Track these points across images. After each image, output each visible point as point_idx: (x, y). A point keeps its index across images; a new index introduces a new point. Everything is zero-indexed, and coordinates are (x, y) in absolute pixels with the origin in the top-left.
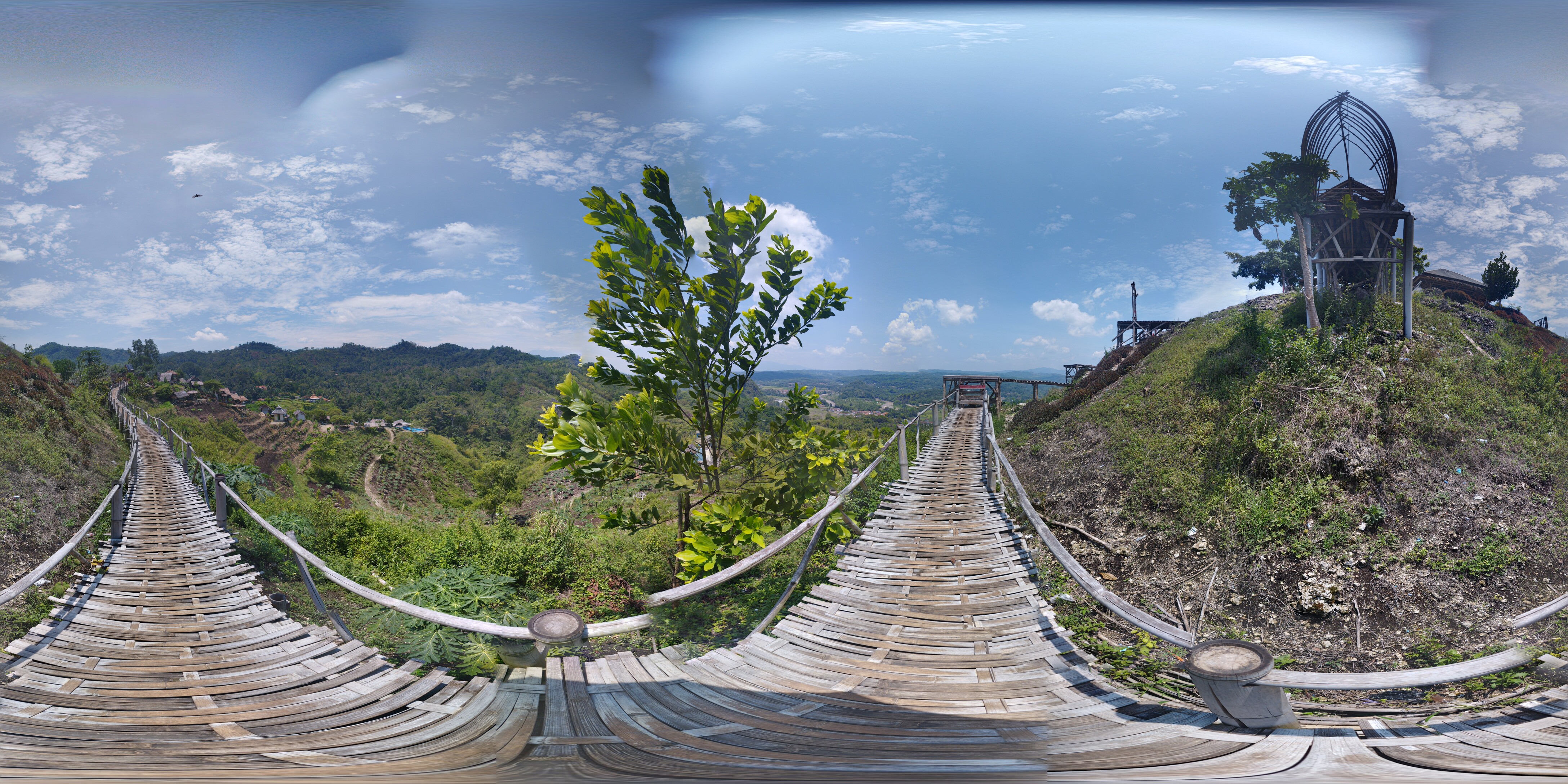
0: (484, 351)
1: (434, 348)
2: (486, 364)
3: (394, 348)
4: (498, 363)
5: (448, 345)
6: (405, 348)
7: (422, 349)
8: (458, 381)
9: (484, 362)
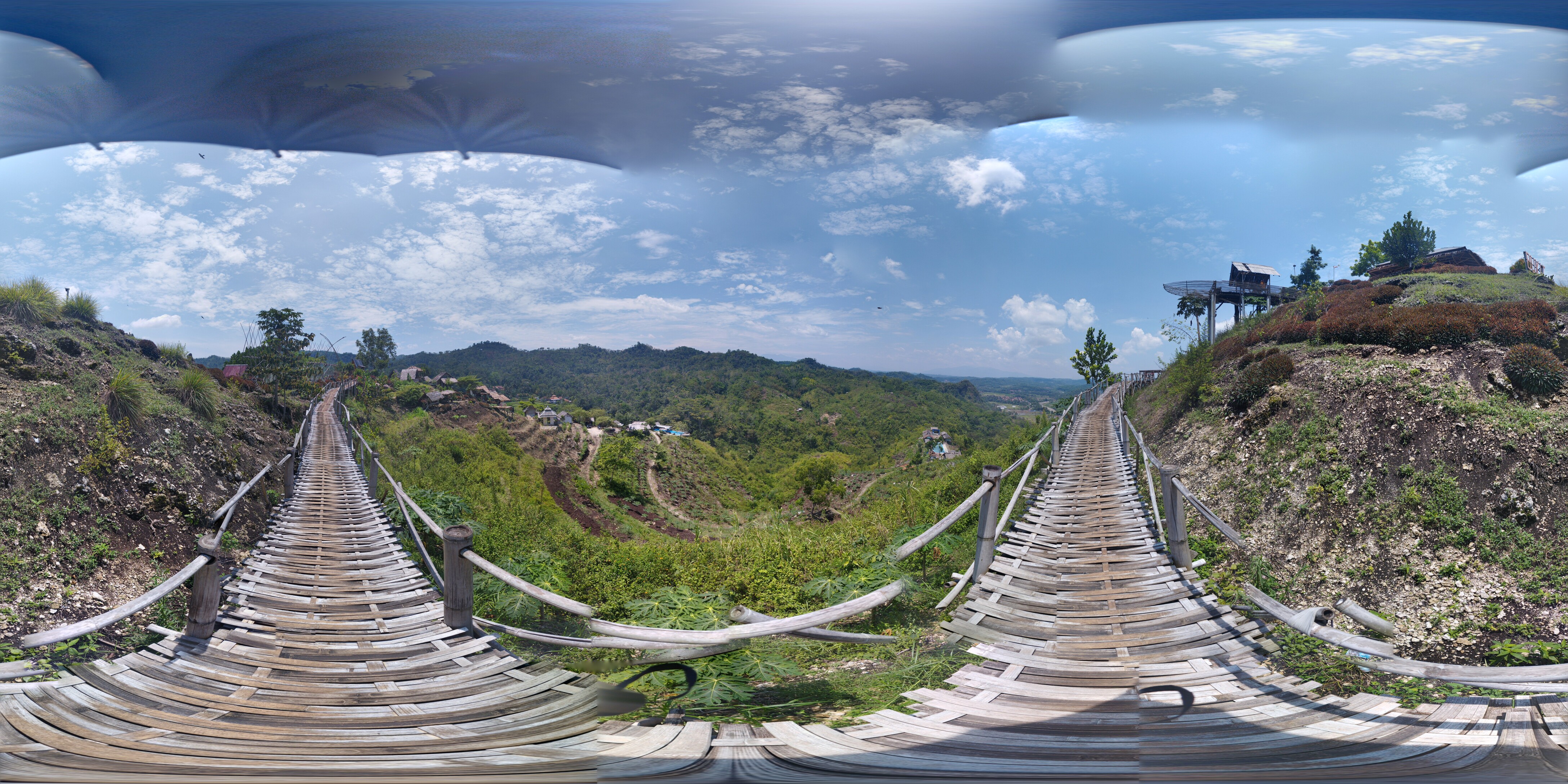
0: (720, 355)
1: (671, 352)
2: (723, 368)
3: (630, 351)
4: (736, 367)
5: (685, 348)
6: (641, 350)
7: (658, 352)
8: (700, 383)
9: (721, 366)
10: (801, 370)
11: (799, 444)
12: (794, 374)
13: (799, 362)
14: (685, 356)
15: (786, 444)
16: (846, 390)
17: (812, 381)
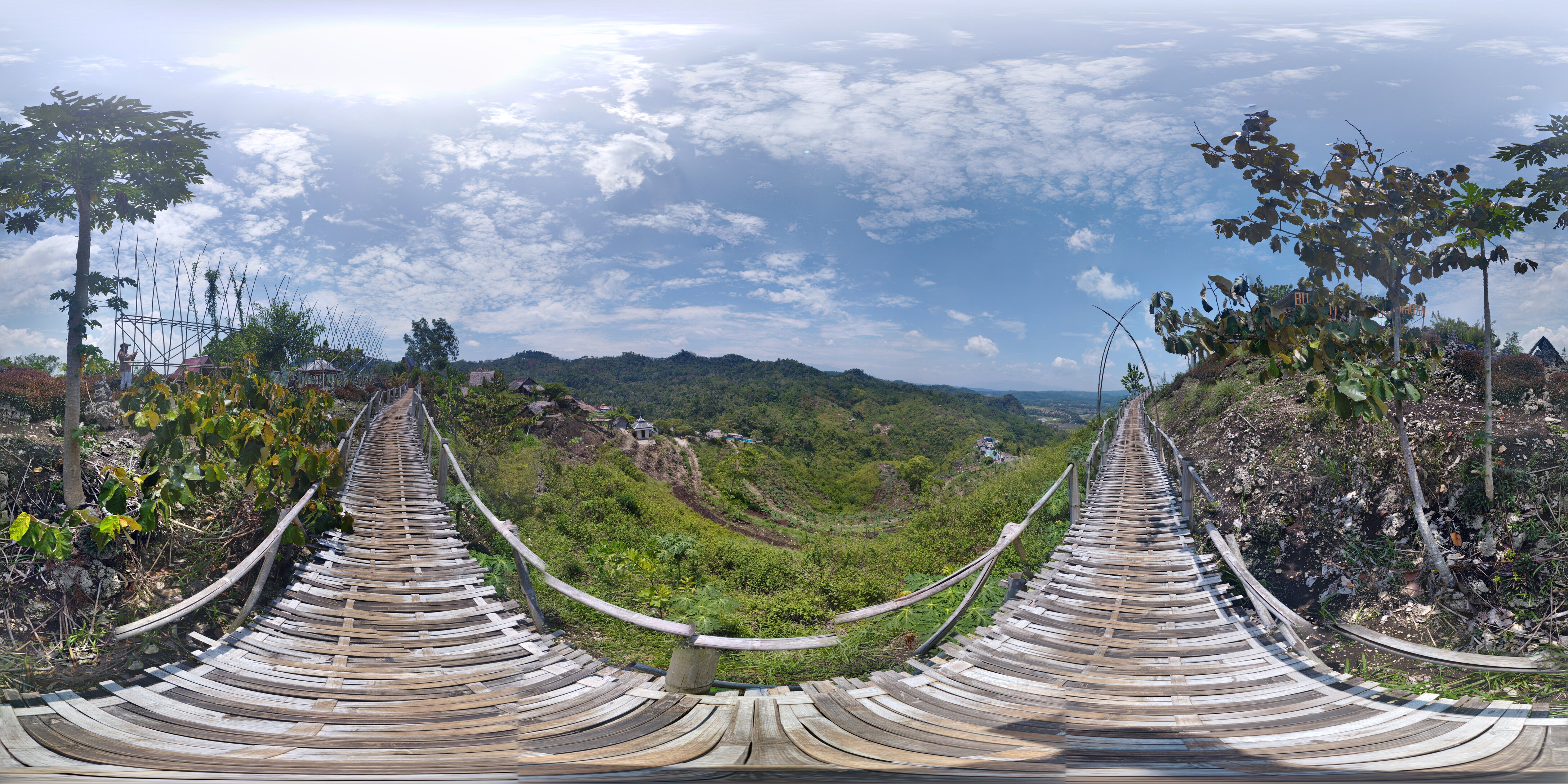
0: (769, 363)
1: (718, 359)
2: (774, 377)
3: (674, 358)
4: (785, 375)
5: (732, 356)
6: (685, 357)
7: (702, 360)
8: (753, 391)
9: (772, 374)
10: (850, 380)
11: (854, 453)
12: (843, 384)
13: (847, 373)
14: (734, 363)
15: (841, 453)
16: (895, 402)
17: (862, 392)
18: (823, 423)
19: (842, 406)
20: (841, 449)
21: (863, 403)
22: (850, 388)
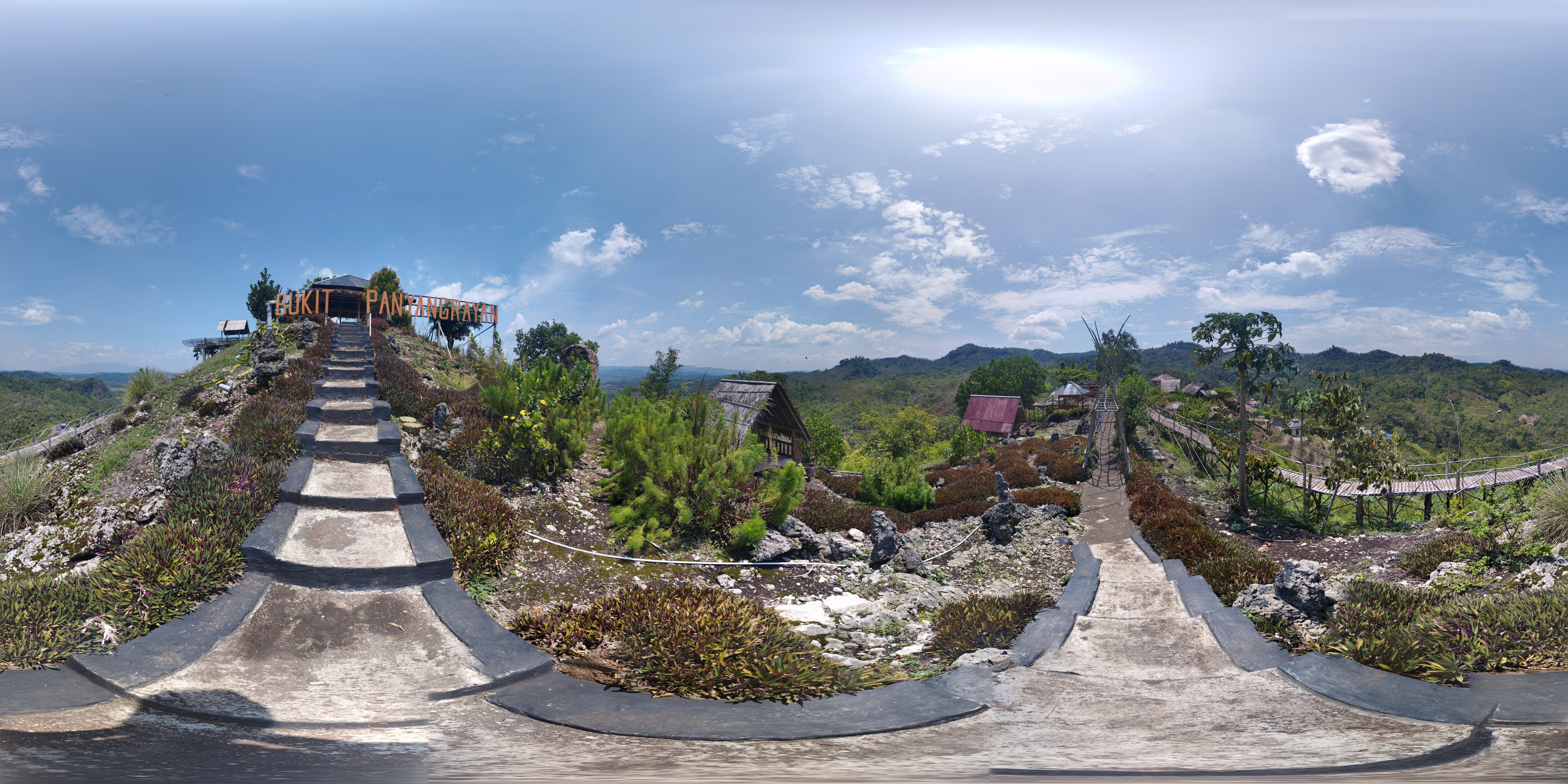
0: (1416, 358)
1: (1365, 355)
2: (1420, 372)
3: (1325, 354)
4: (1432, 370)
5: (1379, 351)
6: (1335, 353)
7: (1353, 356)
8: (1399, 387)
9: (1418, 369)
10: (1497, 372)
11: (1500, 444)
12: (1490, 376)
13: (1494, 364)
14: (1380, 358)
15: (1488, 444)
16: (1542, 392)
17: (1508, 384)
18: (1469, 416)
19: (1490, 398)
20: (1487, 441)
21: (1510, 394)
22: (1497, 379)
